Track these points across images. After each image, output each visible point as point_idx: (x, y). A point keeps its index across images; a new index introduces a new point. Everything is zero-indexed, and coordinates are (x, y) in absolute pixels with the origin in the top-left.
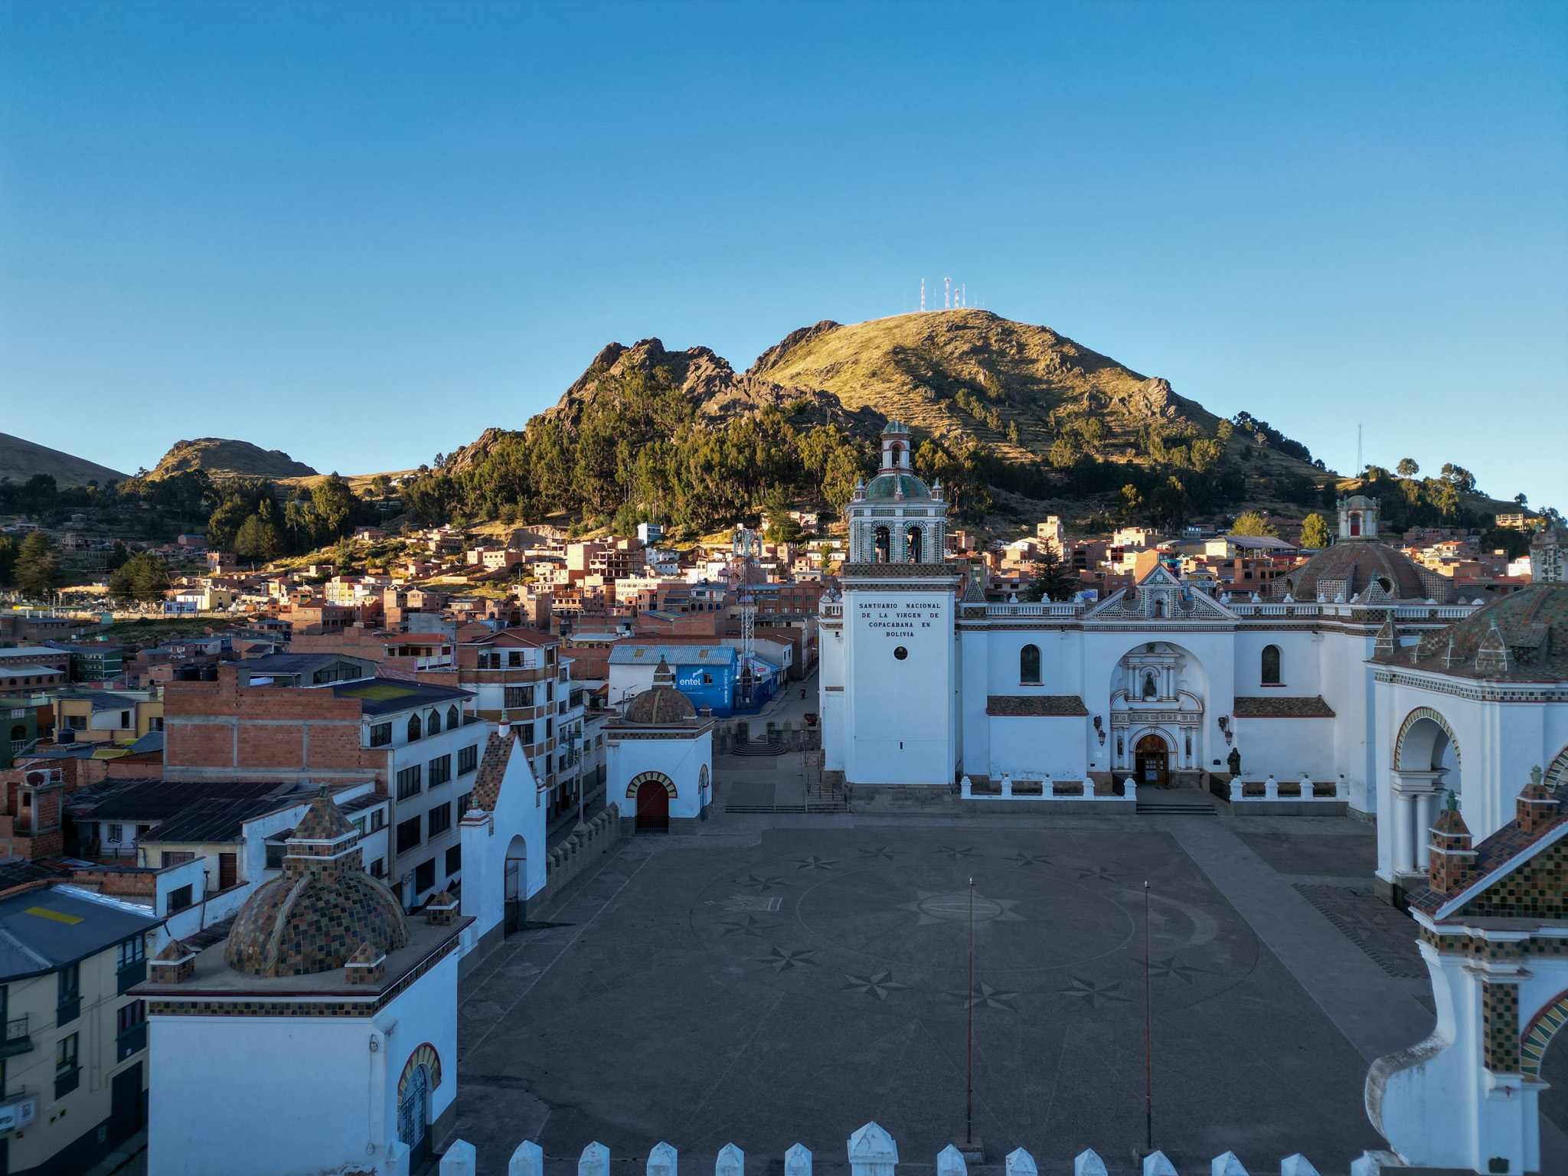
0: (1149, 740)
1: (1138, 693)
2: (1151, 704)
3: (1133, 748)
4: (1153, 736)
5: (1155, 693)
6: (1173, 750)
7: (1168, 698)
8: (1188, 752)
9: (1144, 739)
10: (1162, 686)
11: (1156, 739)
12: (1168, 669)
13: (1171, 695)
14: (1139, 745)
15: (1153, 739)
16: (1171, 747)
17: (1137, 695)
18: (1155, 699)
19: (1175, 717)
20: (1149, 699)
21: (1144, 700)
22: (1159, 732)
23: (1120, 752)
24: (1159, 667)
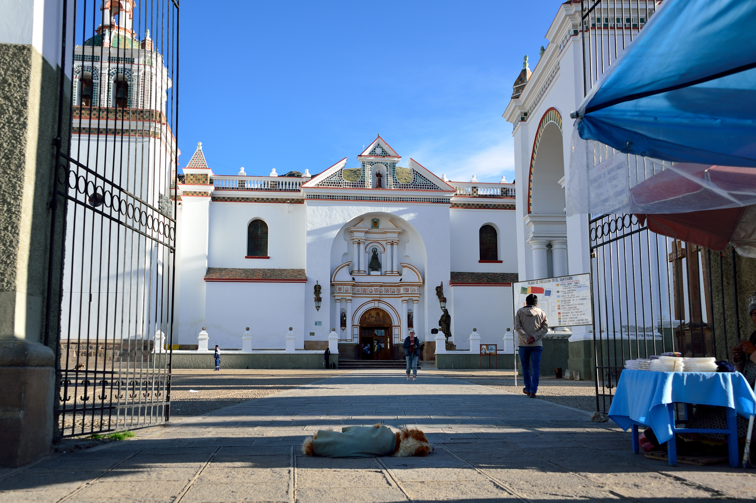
0: (373, 313)
1: (364, 266)
2: (375, 277)
3: (357, 322)
4: (377, 310)
5: (381, 267)
6: (396, 324)
7: (392, 271)
8: (410, 323)
9: (368, 311)
10: (385, 260)
11: (381, 314)
12: (392, 244)
13: (395, 269)
14: (363, 318)
15: (378, 314)
17: (362, 269)
18: (378, 273)
19: (399, 291)
20: (373, 273)
21: (369, 274)
22: (382, 306)
23: (343, 324)
24: (384, 243)
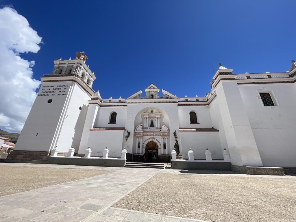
3: (144, 146)
4: (153, 142)
5: (154, 126)
8: (165, 147)
10: (156, 124)
11: (154, 144)
12: (158, 118)
13: (159, 127)
14: (147, 145)
16: (159, 146)
17: (147, 127)
21: (150, 129)
23: (139, 147)
24: (155, 118)
